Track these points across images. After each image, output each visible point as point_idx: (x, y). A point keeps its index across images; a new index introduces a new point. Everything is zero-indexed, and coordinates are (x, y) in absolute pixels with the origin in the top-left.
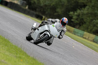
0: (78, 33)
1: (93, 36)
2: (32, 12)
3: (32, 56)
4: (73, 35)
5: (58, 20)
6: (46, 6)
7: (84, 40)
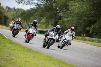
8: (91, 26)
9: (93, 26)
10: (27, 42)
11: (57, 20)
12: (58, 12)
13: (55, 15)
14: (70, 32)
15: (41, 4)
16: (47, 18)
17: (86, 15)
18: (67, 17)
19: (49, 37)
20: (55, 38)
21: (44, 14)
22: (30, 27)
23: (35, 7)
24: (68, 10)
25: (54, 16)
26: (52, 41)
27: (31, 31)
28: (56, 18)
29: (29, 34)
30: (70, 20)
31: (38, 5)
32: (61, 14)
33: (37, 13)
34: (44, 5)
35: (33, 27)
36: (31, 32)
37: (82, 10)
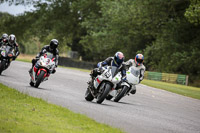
0: (154, 77)
1: (174, 76)
2: (88, 63)
3: (103, 122)
4: (149, 81)
5: (132, 60)
6: (104, 51)
7: (164, 83)
8: (145, 48)
9: (149, 48)
10: (35, 85)
11: (78, 36)
12: (81, 21)
13: (75, 25)
14: (134, 65)
15: (45, 5)
16: (57, 32)
17: (134, 25)
18: (98, 31)
19: (101, 77)
20: (114, 80)
21: (52, 25)
22: (41, 54)
23: (35, 9)
24: (100, 15)
25: (72, 27)
26: (108, 86)
27: (44, 61)
28: (76, 33)
29: (41, 67)
30: (104, 37)
31: (39, 5)
32: (85, 24)
33: (37, 22)
34: (52, 5)
35: (48, 54)
36: (44, 64)
37: (127, 17)
